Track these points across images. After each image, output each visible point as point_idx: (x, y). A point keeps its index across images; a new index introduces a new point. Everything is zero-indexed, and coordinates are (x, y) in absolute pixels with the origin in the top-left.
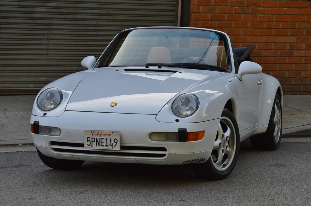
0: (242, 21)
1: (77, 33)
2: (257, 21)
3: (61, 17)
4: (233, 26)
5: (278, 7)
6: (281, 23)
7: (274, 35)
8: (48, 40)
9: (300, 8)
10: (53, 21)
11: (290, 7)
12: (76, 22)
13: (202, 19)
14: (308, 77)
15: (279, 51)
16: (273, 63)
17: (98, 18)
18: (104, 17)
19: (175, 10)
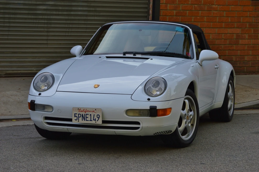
0: (200, 16)
1: (71, 26)
2: (211, 16)
3: (58, 13)
4: (193, 20)
5: (227, 5)
6: (230, 18)
7: (224, 28)
8: (48, 32)
9: (244, 6)
10: (52, 16)
11: (236, 5)
12: (70, 18)
13: (169, 15)
14: (250, 61)
15: (228, 40)
16: (223, 50)
17: (87, 14)
18: (92, 14)
19: (147, 8)
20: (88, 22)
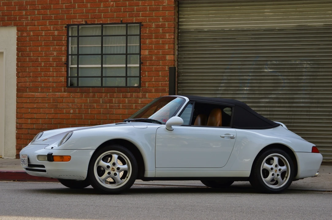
1: (293, 117)
17: (309, 106)
20: (311, 113)
